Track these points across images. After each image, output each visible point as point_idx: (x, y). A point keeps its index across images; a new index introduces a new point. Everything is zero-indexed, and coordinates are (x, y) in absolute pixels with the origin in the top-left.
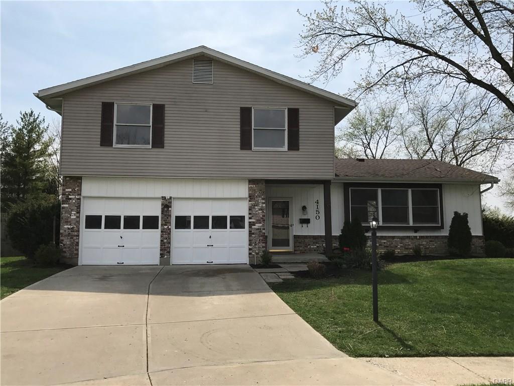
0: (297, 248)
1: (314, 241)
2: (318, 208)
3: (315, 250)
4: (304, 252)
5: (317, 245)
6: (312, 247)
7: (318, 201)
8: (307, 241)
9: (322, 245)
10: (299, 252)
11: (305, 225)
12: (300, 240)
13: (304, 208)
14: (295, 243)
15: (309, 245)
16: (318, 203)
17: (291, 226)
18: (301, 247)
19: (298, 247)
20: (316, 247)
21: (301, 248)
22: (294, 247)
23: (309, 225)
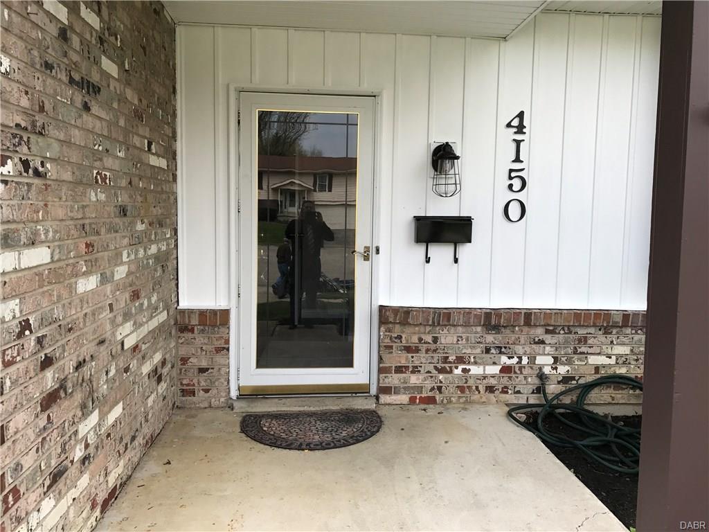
0: (394, 380)
1: (490, 338)
2: (517, 160)
3: (490, 389)
4: (431, 400)
5: (504, 360)
6: (475, 370)
7: (521, 115)
8: (447, 338)
9: (532, 360)
10: (404, 398)
11: (441, 253)
12: (411, 336)
13: (443, 156)
14: (384, 348)
15: (460, 360)
16: (520, 129)
17: (366, 258)
18: (415, 370)
19: (399, 370)
20: (495, 370)
21: (414, 380)
22: (381, 370)
23: (465, 250)
